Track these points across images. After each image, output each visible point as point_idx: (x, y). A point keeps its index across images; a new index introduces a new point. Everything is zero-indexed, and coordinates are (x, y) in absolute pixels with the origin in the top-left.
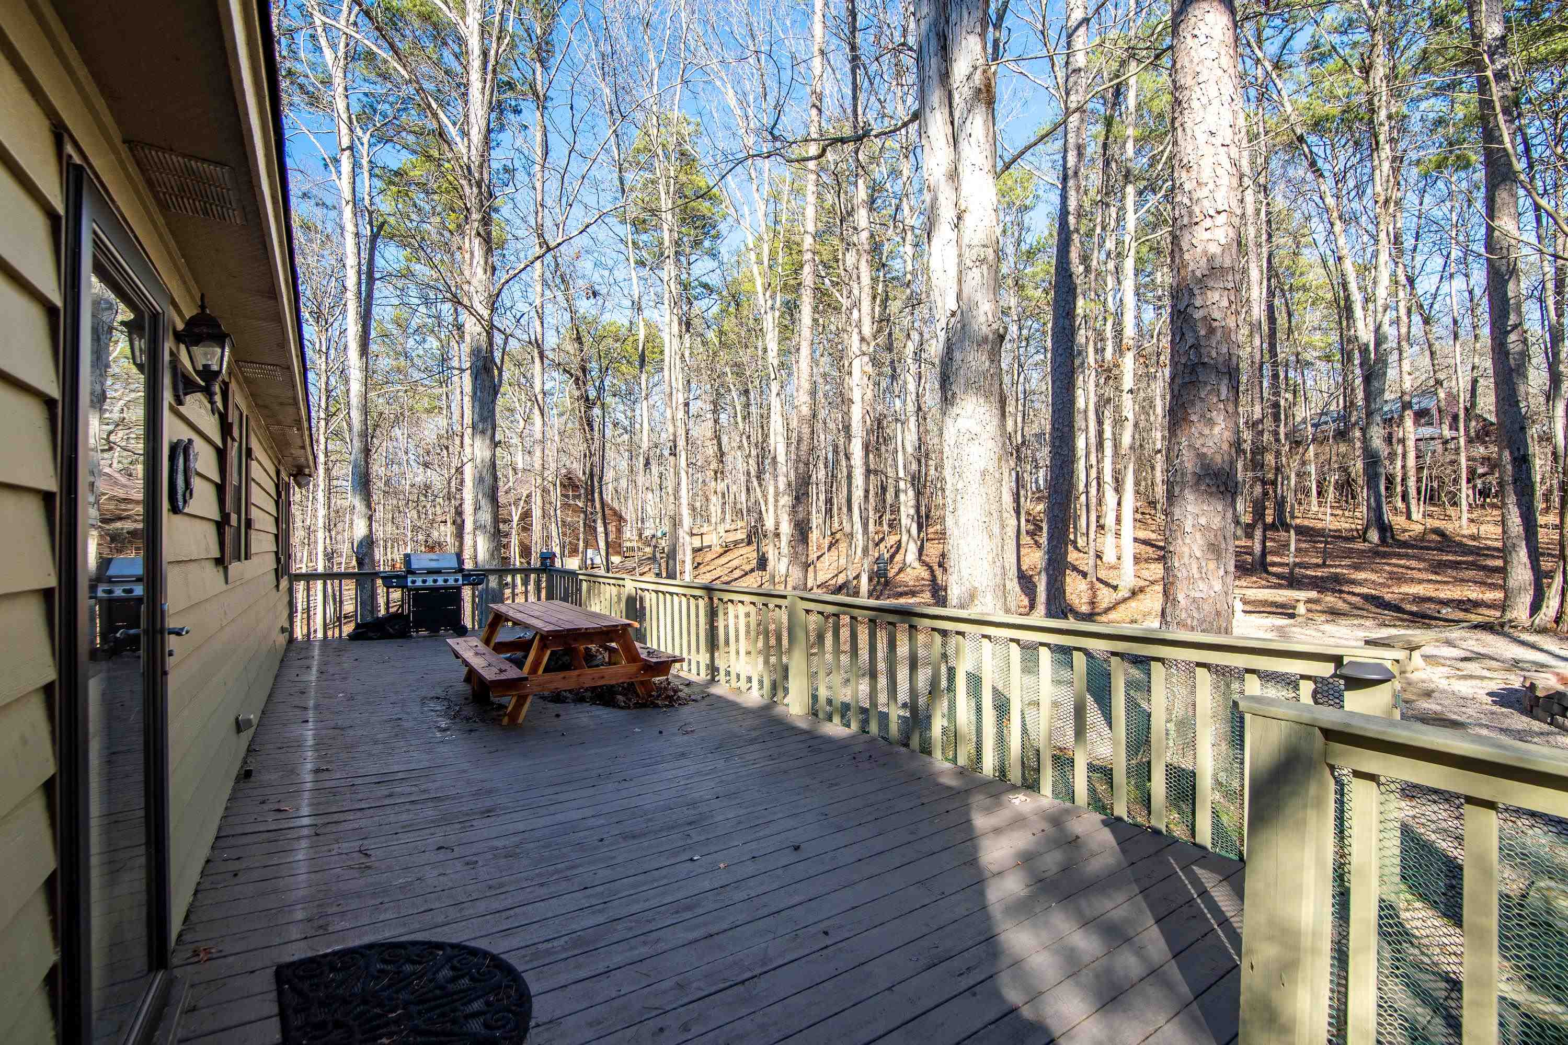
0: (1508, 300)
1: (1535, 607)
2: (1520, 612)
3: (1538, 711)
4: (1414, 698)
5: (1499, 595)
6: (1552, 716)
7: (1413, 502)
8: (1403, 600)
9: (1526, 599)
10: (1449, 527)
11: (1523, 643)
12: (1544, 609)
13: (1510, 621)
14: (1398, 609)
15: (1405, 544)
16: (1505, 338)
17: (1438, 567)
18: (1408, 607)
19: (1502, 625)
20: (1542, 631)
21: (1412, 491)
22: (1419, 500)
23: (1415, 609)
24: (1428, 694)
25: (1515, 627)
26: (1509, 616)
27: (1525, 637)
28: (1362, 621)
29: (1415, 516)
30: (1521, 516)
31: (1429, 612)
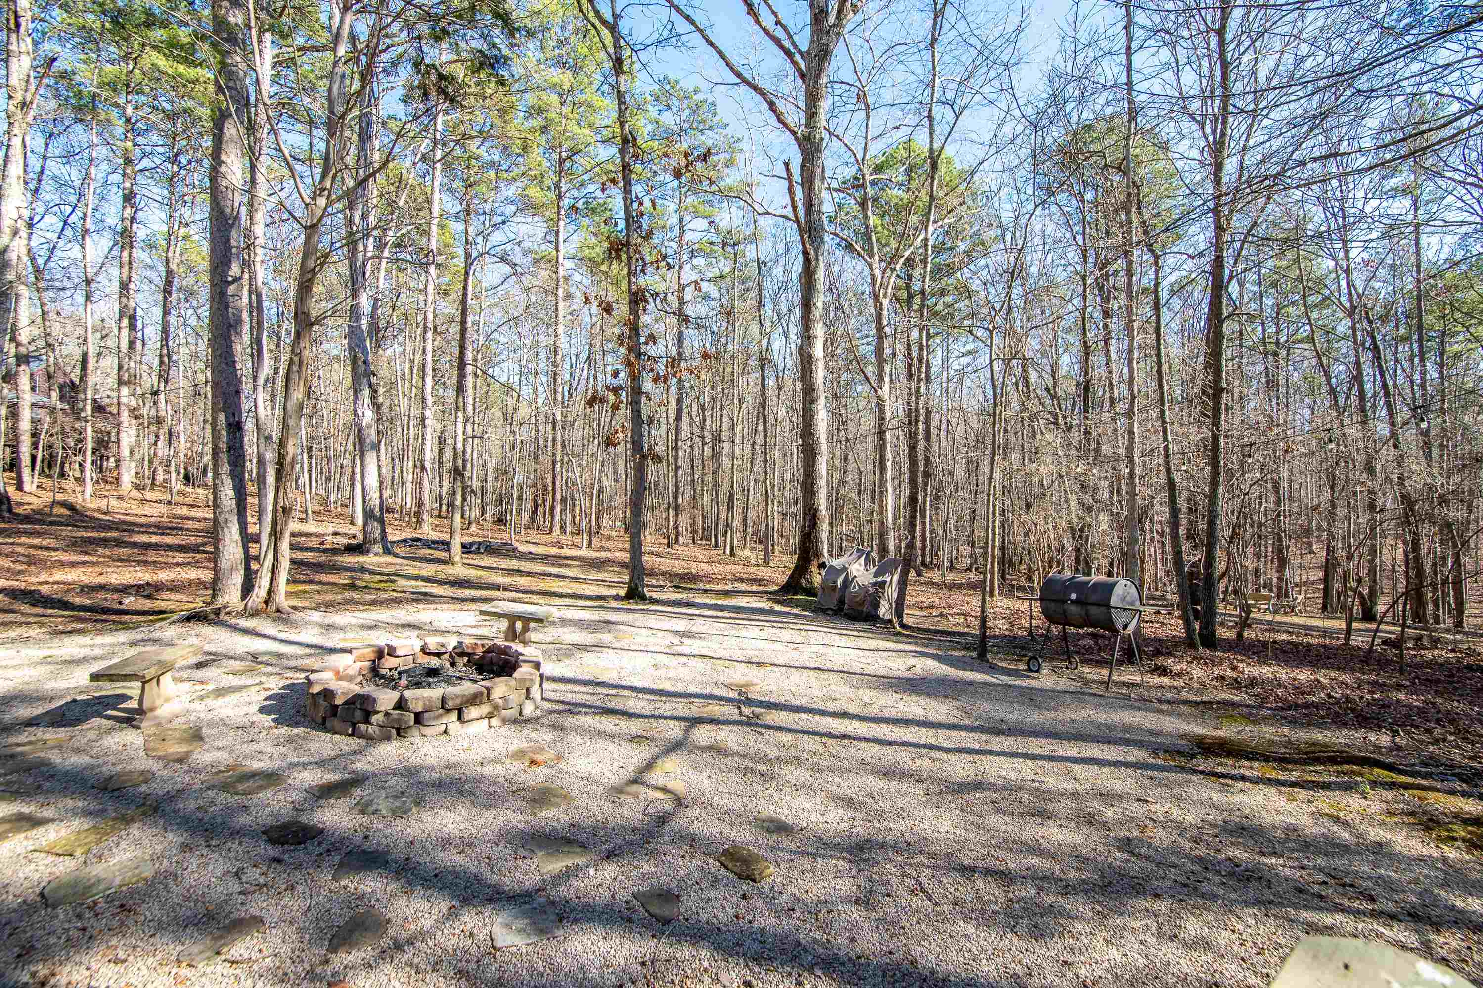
0: (231, 248)
1: (247, 589)
2: (231, 596)
3: (336, 723)
4: (183, 749)
5: (206, 575)
6: (354, 725)
7: (26, 472)
8: (68, 590)
9: (238, 579)
10: (77, 500)
11: (246, 631)
12: (256, 589)
13: (225, 607)
14: (64, 605)
15: (27, 519)
16: (226, 288)
17: (84, 545)
18: (77, 600)
19: (217, 612)
20: (255, 614)
21: (26, 459)
22: (33, 470)
23: (87, 602)
24: (196, 736)
25: (229, 613)
26: (220, 601)
27: (244, 623)
28: (19, 631)
29: (27, 487)
30: (234, 488)
31: (108, 605)
